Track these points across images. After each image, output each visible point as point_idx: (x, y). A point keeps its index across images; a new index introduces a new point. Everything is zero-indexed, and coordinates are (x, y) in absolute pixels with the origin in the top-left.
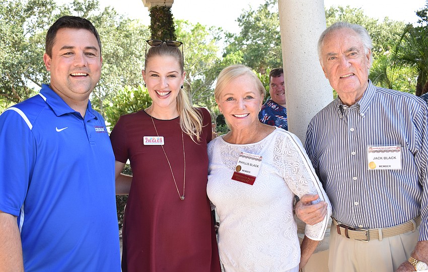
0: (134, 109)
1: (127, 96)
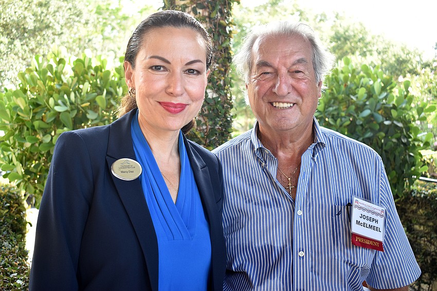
0: (71, 103)
1: (54, 69)
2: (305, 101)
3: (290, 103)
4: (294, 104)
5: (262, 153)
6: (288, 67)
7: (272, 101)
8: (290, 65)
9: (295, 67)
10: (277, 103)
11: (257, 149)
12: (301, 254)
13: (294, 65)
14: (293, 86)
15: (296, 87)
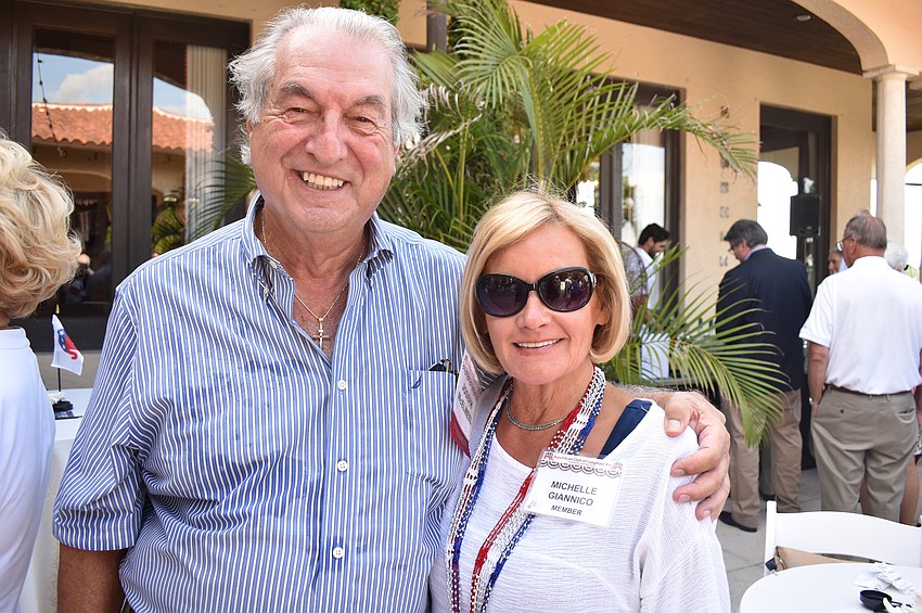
2: (368, 179)
3: (339, 179)
4: (345, 183)
5: (264, 267)
6: (346, 107)
7: (301, 169)
8: (351, 103)
9: (358, 109)
10: (312, 176)
11: (254, 260)
12: (343, 466)
13: (358, 104)
14: (350, 148)
15: (356, 149)
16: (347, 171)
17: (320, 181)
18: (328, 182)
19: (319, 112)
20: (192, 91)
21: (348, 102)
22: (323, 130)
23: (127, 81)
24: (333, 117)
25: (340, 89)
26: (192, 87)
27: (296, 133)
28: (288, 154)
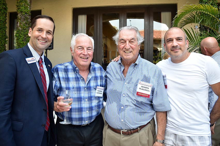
4: (131, 52)
7: (125, 51)
11: (119, 63)
13: (131, 40)
14: (131, 47)
15: (132, 47)
16: (131, 50)
17: (127, 52)
18: (128, 52)
19: (126, 42)
20: (163, 23)
21: (130, 40)
22: (126, 44)
23: (147, 23)
24: (127, 42)
25: (128, 38)
26: (163, 22)
27: (123, 45)
28: (123, 49)
